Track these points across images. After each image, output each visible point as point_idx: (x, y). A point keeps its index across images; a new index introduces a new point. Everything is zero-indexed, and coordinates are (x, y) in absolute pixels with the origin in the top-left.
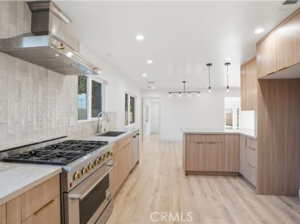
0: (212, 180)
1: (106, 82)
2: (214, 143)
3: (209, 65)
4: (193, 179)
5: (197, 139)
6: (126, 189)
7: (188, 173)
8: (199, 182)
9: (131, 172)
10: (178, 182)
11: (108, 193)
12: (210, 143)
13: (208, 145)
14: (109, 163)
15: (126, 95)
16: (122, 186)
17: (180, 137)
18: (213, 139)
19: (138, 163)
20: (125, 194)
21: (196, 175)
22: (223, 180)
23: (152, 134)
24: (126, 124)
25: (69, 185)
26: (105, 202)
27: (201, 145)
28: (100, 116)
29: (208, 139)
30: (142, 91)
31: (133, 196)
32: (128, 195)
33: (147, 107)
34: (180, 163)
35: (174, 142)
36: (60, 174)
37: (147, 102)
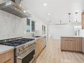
0: (71, 53)
1: (36, 21)
2: (72, 41)
3: (69, 14)
4: (64, 52)
5: (65, 39)
6: (41, 54)
7: (62, 51)
8: (66, 54)
9: (43, 49)
10: (59, 53)
11: (34, 56)
12: (70, 40)
13: (69, 41)
14: (35, 46)
15: (43, 26)
16: (40, 53)
17: (60, 39)
18: (71, 39)
19: (46, 46)
20: (41, 56)
21: (65, 51)
22: (75, 54)
23: (51, 37)
24: (43, 34)
25: (17, 54)
26: (33, 59)
27: (67, 41)
28: (34, 31)
29: (69, 39)
30: (48, 25)
31: (43, 57)
32: (42, 57)
33: (49, 30)
34: (59, 47)
35: (57, 40)
36: (14, 49)
37: (49, 28)
